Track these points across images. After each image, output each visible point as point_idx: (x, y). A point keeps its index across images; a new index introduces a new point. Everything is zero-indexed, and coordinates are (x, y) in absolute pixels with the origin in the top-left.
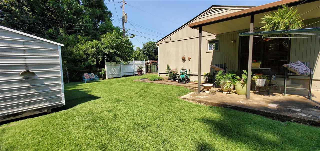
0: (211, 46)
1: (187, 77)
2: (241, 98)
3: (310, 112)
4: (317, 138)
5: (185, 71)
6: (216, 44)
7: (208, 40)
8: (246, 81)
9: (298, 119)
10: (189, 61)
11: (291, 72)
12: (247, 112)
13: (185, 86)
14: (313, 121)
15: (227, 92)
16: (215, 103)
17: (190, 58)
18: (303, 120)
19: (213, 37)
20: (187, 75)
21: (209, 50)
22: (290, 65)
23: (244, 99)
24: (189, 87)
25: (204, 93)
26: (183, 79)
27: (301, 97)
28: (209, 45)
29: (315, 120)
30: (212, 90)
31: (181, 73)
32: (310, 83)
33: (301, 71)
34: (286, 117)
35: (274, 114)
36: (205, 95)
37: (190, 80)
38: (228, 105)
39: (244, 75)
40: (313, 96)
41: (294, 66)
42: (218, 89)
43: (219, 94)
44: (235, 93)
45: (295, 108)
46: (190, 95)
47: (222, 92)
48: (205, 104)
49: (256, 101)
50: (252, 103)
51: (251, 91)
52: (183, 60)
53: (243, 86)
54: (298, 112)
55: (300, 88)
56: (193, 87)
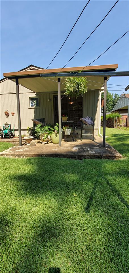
0: (32, 103)
1: (11, 132)
2: (55, 146)
3: (94, 150)
4: (99, 168)
5: (8, 126)
6: (36, 101)
7: (29, 97)
8: (58, 132)
9: (89, 155)
10: (13, 116)
11: (84, 124)
12: (59, 157)
13: (8, 142)
14: (96, 156)
15: (45, 143)
16: (33, 154)
17: (14, 113)
18: (92, 156)
19: (34, 95)
20: (11, 130)
21: (31, 106)
22: (83, 119)
23: (57, 146)
24: (13, 142)
25: (26, 146)
26: (7, 134)
27: (90, 140)
28: (31, 102)
29: (97, 155)
30: (32, 142)
31: (4, 128)
32: (94, 131)
33: (89, 123)
34: (83, 156)
35: (76, 155)
36: (26, 148)
37: (14, 135)
38: (44, 154)
39: (56, 127)
40: (95, 139)
41: (85, 119)
42: (39, 141)
43: (39, 145)
44: (52, 142)
45: (87, 148)
46: (10, 150)
47: (41, 143)
48: (24, 157)
49: (65, 147)
50: (63, 149)
51: (62, 140)
52: (6, 115)
53: (56, 137)
54: (89, 151)
55: (89, 134)
56: (17, 142)
